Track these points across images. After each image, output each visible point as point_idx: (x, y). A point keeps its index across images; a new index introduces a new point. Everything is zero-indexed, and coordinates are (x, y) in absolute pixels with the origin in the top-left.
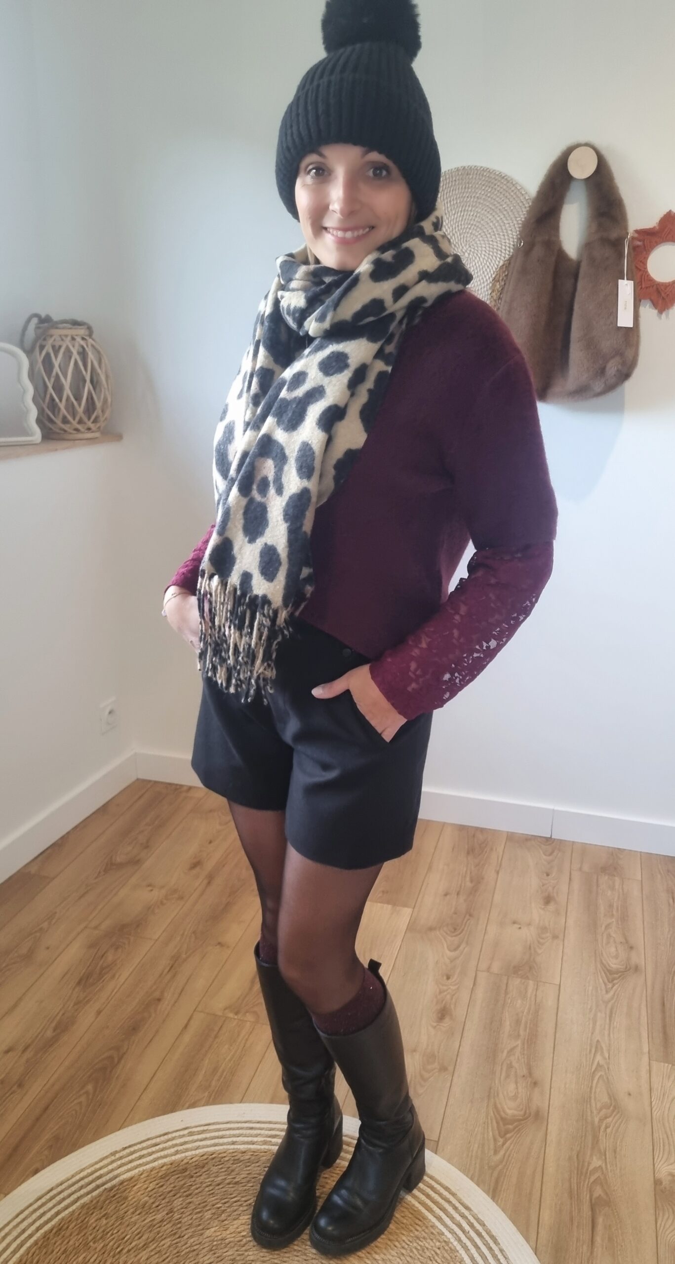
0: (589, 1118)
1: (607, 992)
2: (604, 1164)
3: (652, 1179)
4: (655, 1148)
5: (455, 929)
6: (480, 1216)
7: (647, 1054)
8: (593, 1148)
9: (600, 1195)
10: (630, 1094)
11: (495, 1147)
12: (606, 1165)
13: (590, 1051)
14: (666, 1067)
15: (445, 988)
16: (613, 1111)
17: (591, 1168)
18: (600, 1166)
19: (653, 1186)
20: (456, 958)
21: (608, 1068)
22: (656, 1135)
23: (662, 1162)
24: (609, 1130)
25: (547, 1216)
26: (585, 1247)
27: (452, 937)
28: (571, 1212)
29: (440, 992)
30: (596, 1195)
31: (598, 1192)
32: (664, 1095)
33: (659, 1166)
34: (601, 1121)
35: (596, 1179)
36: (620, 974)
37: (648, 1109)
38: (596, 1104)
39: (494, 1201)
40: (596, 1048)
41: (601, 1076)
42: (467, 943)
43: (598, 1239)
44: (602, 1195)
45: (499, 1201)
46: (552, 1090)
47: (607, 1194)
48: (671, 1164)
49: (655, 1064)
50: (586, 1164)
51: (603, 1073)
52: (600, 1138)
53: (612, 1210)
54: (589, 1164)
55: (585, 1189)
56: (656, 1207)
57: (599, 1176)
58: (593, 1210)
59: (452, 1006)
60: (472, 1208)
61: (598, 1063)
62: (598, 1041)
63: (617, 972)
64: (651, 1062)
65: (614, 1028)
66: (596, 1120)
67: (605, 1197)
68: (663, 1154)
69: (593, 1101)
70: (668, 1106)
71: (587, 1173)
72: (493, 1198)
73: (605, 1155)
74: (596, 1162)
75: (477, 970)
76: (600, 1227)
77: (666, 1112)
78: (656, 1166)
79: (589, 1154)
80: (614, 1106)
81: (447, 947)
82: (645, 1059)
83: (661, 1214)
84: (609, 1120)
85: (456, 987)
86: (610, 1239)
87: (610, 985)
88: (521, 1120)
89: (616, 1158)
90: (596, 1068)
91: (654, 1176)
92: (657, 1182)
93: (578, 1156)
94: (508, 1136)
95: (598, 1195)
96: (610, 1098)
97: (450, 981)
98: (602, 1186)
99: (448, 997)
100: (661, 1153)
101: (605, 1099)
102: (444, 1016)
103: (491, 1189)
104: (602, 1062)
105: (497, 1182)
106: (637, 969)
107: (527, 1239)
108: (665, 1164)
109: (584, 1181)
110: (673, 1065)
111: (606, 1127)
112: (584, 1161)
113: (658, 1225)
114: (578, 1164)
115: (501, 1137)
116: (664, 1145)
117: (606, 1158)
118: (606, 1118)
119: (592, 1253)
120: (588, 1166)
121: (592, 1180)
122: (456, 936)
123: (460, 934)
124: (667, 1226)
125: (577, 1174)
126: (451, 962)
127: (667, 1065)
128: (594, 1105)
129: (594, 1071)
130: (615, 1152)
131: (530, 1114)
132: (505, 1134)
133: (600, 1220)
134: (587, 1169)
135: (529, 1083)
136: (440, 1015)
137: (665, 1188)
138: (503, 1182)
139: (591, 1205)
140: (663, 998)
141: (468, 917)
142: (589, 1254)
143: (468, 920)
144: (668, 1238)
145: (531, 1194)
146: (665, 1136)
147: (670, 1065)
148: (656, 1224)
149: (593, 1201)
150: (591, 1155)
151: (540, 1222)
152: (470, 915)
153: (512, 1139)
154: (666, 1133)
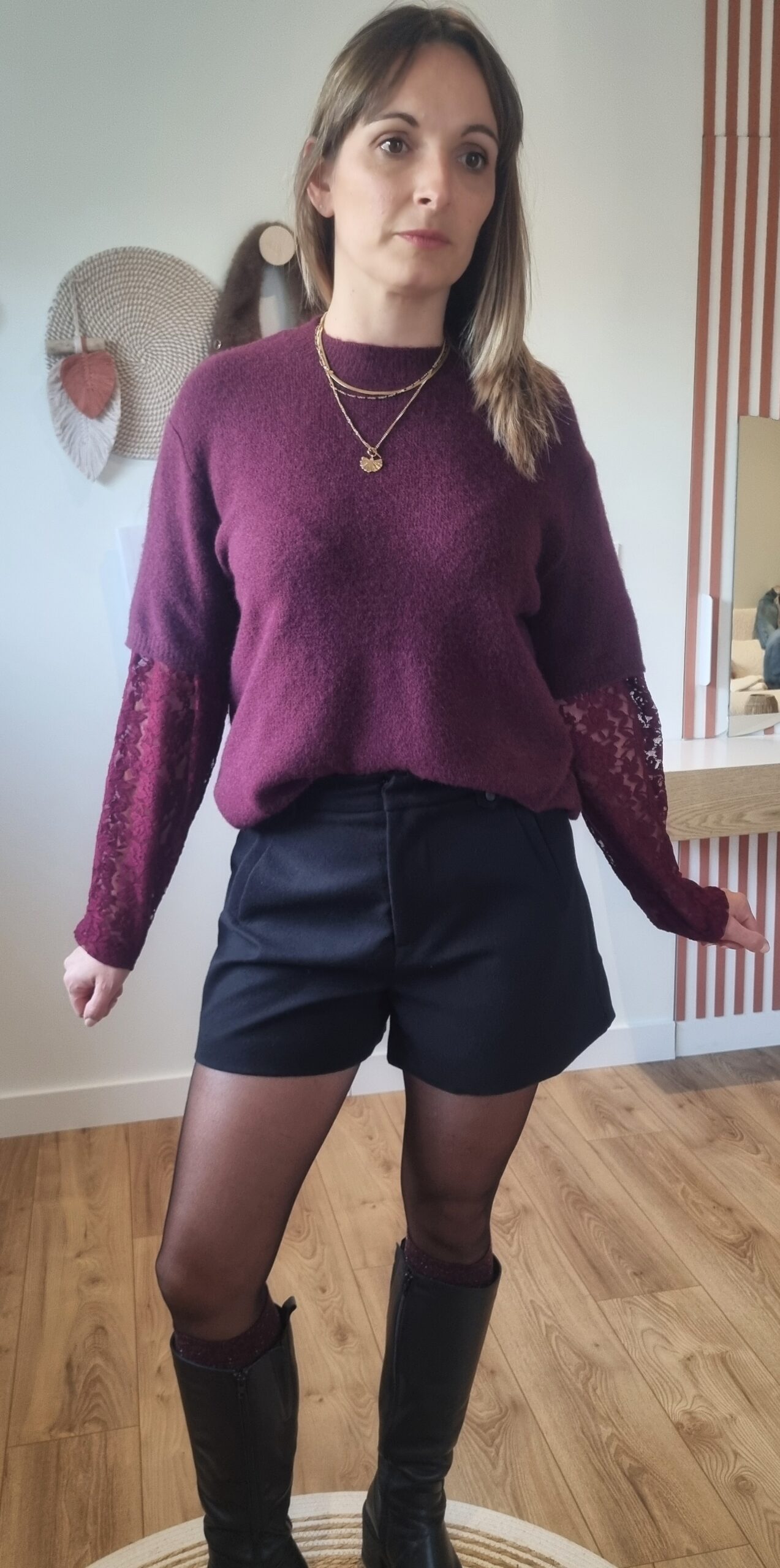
0: (571, 1387)
1: (510, 1245)
2: (614, 1430)
3: (671, 1425)
4: (655, 1391)
5: (299, 1232)
6: (519, 1543)
7: (590, 1297)
8: (594, 1418)
9: (630, 1464)
10: (597, 1345)
11: (490, 1460)
12: (617, 1429)
13: (530, 1315)
14: (616, 1303)
15: (327, 1303)
16: (591, 1370)
17: (604, 1440)
18: (612, 1434)
19: (677, 1433)
20: (320, 1264)
21: (559, 1325)
22: (648, 1378)
23: (670, 1404)
24: (598, 1392)
25: (590, 1512)
26: (649, 1528)
27: (300, 1242)
28: (612, 1496)
29: (324, 1310)
30: (626, 1466)
31: (626, 1462)
32: (631, 1333)
33: (670, 1408)
34: (585, 1385)
35: (616, 1449)
36: (512, 1221)
37: (624, 1354)
38: (569, 1369)
39: (523, 1520)
40: (534, 1309)
41: (556, 1337)
42: (323, 1243)
43: (656, 1512)
44: (632, 1463)
45: (530, 1517)
46: (515, 1372)
47: (636, 1460)
48: (680, 1401)
49: (602, 1303)
50: (597, 1437)
51: (557, 1333)
52: (594, 1403)
53: (651, 1474)
54: (600, 1436)
55: (612, 1465)
56: (692, 1452)
57: (618, 1445)
58: (633, 1484)
59: (348, 1321)
60: (506, 1538)
61: (546, 1326)
62: (532, 1301)
63: (509, 1220)
64: (599, 1303)
65: (539, 1281)
66: (580, 1386)
67: (634, 1464)
68: (666, 1395)
69: (564, 1367)
70: (641, 1343)
71: (603, 1447)
72: (521, 1517)
73: (610, 1419)
74: (606, 1432)
75: (353, 1271)
76: (650, 1499)
77: (644, 1351)
78: (666, 1409)
79: (593, 1424)
80: (590, 1365)
81: (301, 1255)
82: (590, 1301)
83: (701, 1457)
84: (592, 1380)
85: (339, 1297)
86: (668, 1506)
87: (509, 1237)
88: (500, 1419)
89: (622, 1418)
90: (546, 1331)
91: (671, 1421)
92: (678, 1426)
93: (583, 1433)
94: (497, 1441)
95: (628, 1466)
96: (579, 1356)
97: (327, 1293)
98: (627, 1454)
99: (336, 1312)
100: (664, 1394)
101: (576, 1360)
102: (345, 1335)
103: (514, 1510)
104: (549, 1322)
105: (515, 1499)
106: (526, 1210)
107: (583, 1544)
108: (675, 1405)
109: (606, 1457)
110: (622, 1298)
111: (595, 1390)
112: (593, 1436)
113: (705, 1471)
114: (590, 1442)
115: (491, 1446)
116: (662, 1386)
117: (613, 1423)
118: (588, 1379)
119: (658, 1529)
120: (600, 1438)
121: (612, 1450)
122: (305, 1238)
123: (307, 1236)
124: (714, 1467)
125: (594, 1451)
126: (316, 1270)
127: (615, 1300)
128: (567, 1370)
129: (547, 1335)
130: (618, 1412)
131: (506, 1407)
132: (493, 1443)
133: (646, 1490)
134: (601, 1442)
135: (486, 1375)
136: (339, 1337)
137: (689, 1429)
138: (522, 1496)
139: (628, 1478)
140: (570, 1231)
141: (305, 1213)
142: (657, 1533)
143: (308, 1216)
144: (723, 1479)
145: (559, 1494)
146: (657, 1375)
147: (619, 1299)
148: (702, 1469)
149: (627, 1474)
150: (596, 1425)
151: (587, 1520)
152: (307, 1210)
153: (504, 1443)
154: (656, 1371)
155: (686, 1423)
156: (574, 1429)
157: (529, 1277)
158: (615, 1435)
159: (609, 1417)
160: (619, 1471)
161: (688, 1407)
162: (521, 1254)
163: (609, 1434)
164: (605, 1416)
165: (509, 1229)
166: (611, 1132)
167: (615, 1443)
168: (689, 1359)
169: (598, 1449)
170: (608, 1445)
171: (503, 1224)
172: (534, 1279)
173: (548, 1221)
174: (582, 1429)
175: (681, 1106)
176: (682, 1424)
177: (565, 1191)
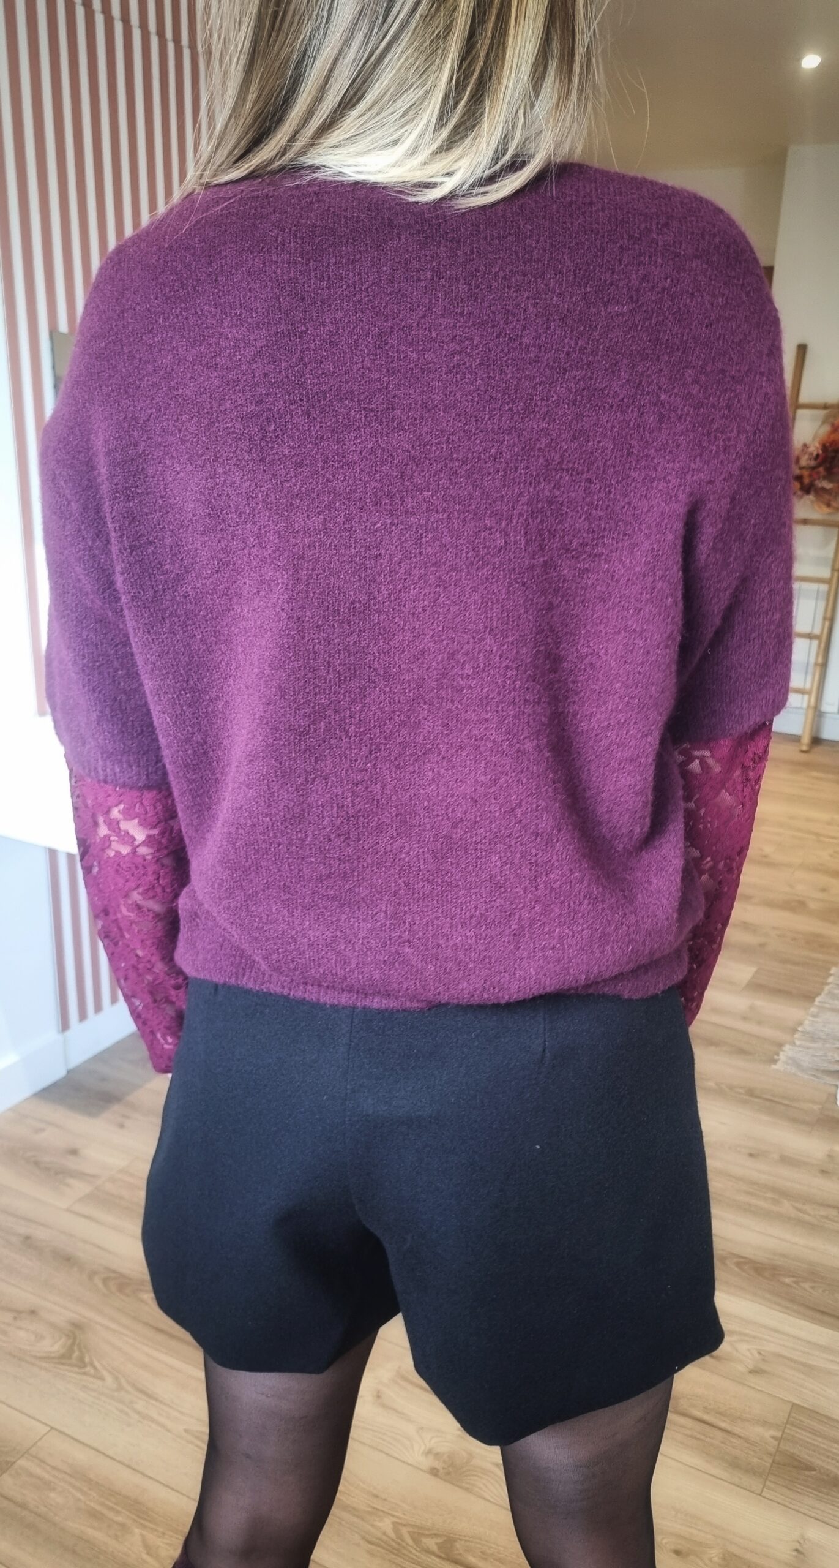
155: (438, 1465)
156: (358, 1545)
157: (154, 1402)
158: (397, 1523)
159: (374, 1508)
160: (433, 1557)
161: (423, 1448)
162: (123, 1380)
163: (391, 1526)
164: (370, 1509)
165: (81, 1359)
166: (81, 1188)
167: (404, 1531)
168: (378, 1397)
169: (397, 1550)
170: (400, 1536)
171: (70, 1357)
172: (165, 1404)
173: (113, 1326)
174: (364, 1538)
175: (122, 1126)
176: (435, 1469)
177: (98, 1281)
